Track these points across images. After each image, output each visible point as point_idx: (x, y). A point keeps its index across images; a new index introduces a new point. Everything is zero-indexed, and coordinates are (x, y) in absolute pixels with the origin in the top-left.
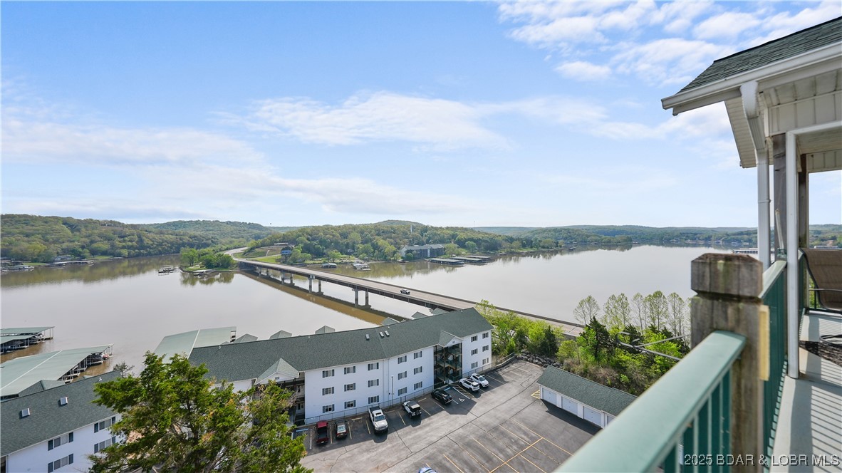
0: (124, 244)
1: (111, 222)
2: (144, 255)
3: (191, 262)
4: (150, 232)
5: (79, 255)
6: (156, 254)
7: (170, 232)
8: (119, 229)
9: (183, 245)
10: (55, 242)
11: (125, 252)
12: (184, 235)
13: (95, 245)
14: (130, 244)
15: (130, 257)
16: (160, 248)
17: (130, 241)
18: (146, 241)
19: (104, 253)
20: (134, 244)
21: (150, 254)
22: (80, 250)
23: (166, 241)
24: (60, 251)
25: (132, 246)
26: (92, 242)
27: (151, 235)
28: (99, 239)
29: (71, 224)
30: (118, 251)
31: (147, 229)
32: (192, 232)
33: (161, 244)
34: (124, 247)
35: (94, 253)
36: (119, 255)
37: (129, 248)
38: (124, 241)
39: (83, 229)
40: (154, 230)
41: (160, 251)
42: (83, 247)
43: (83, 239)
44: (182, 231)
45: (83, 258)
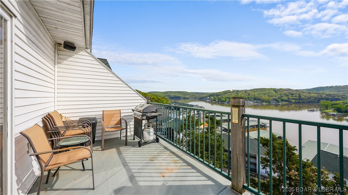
0: (293, 98)
1: (288, 89)
2: (301, 103)
3: (327, 107)
4: (304, 93)
5: (277, 101)
6: (307, 103)
7: (314, 93)
8: (291, 92)
9: (322, 99)
10: (271, 96)
11: (293, 101)
12: (323, 94)
13: (282, 98)
14: (295, 98)
15: (295, 103)
16: (309, 100)
17: (295, 96)
18: (302, 97)
19: (286, 101)
20: (297, 98)
21: (304, 102)
22: (278, 99)
23: (312, 97)
24: (272, 99)
25: (296, 99)
26: (282, 97)
27: (304, 94)
28: (284, 95)
29: (275, 90)
30: (290, 100)
31: (303, 91)
32: (328, 92)
33: (309, 98)
34: (293, 99)
35: (282, 100)
36: (291, 102)
37: (295, 99)
38: (293, 96)
39: (279, 92)
40: (306, 92)
41: (309, 101)
42: (279, 98)
43: (279, 96)
44: (321, 92)
45: (279, 102)
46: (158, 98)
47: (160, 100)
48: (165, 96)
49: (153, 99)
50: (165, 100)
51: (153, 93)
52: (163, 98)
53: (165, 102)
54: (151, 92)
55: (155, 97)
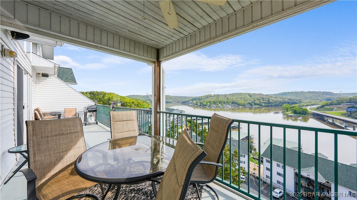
0: (263, 102)
1: (260, 94)
2: (269, 106)
3: (287, 110)
4: (272, 97)
5: (251, 105)
6: (274, 106)
7: (280, 97)
8: (262, 96)
9: (285, 103)
10: (246, 100)
11: (264, 104)
12: (286, 98)
13: (255, 102)
14: (265, 102)
15: (265, 106)
16: (275, 104)
17: (265, 101)
18: (271, 101)
19: (258, 105)
20: (267, 102)
21: (271, 106)
22: (252, 103)
23: (278, 101)
24: (247, 103)
25: (266, 102)
26: (255, 101)
27: (272, 98)
28: (256, 100)
29: (250, 95)
30: (262, 104)
31: (271, 96)
32: (289, 97)
33: (276, 102)
34: (263, 103)
35: (255, 104)
36: (262, 105)
37: (265, 103)
38: (264, 101)
39: (253, 97)
40: (273, 96)
41: (275, 105)
42: (252, 102)
43: (253, 100)
44: (284, 97)
45: (252, 106)
46: (138, 102)
47: (140, 104)
48: (146, 100)
49: (133, 103)
50: (146, 104)
51: (133, 97)
52: (144, 102)
53: (146, 106)
54: (131, 95)
55: (135, 101)
